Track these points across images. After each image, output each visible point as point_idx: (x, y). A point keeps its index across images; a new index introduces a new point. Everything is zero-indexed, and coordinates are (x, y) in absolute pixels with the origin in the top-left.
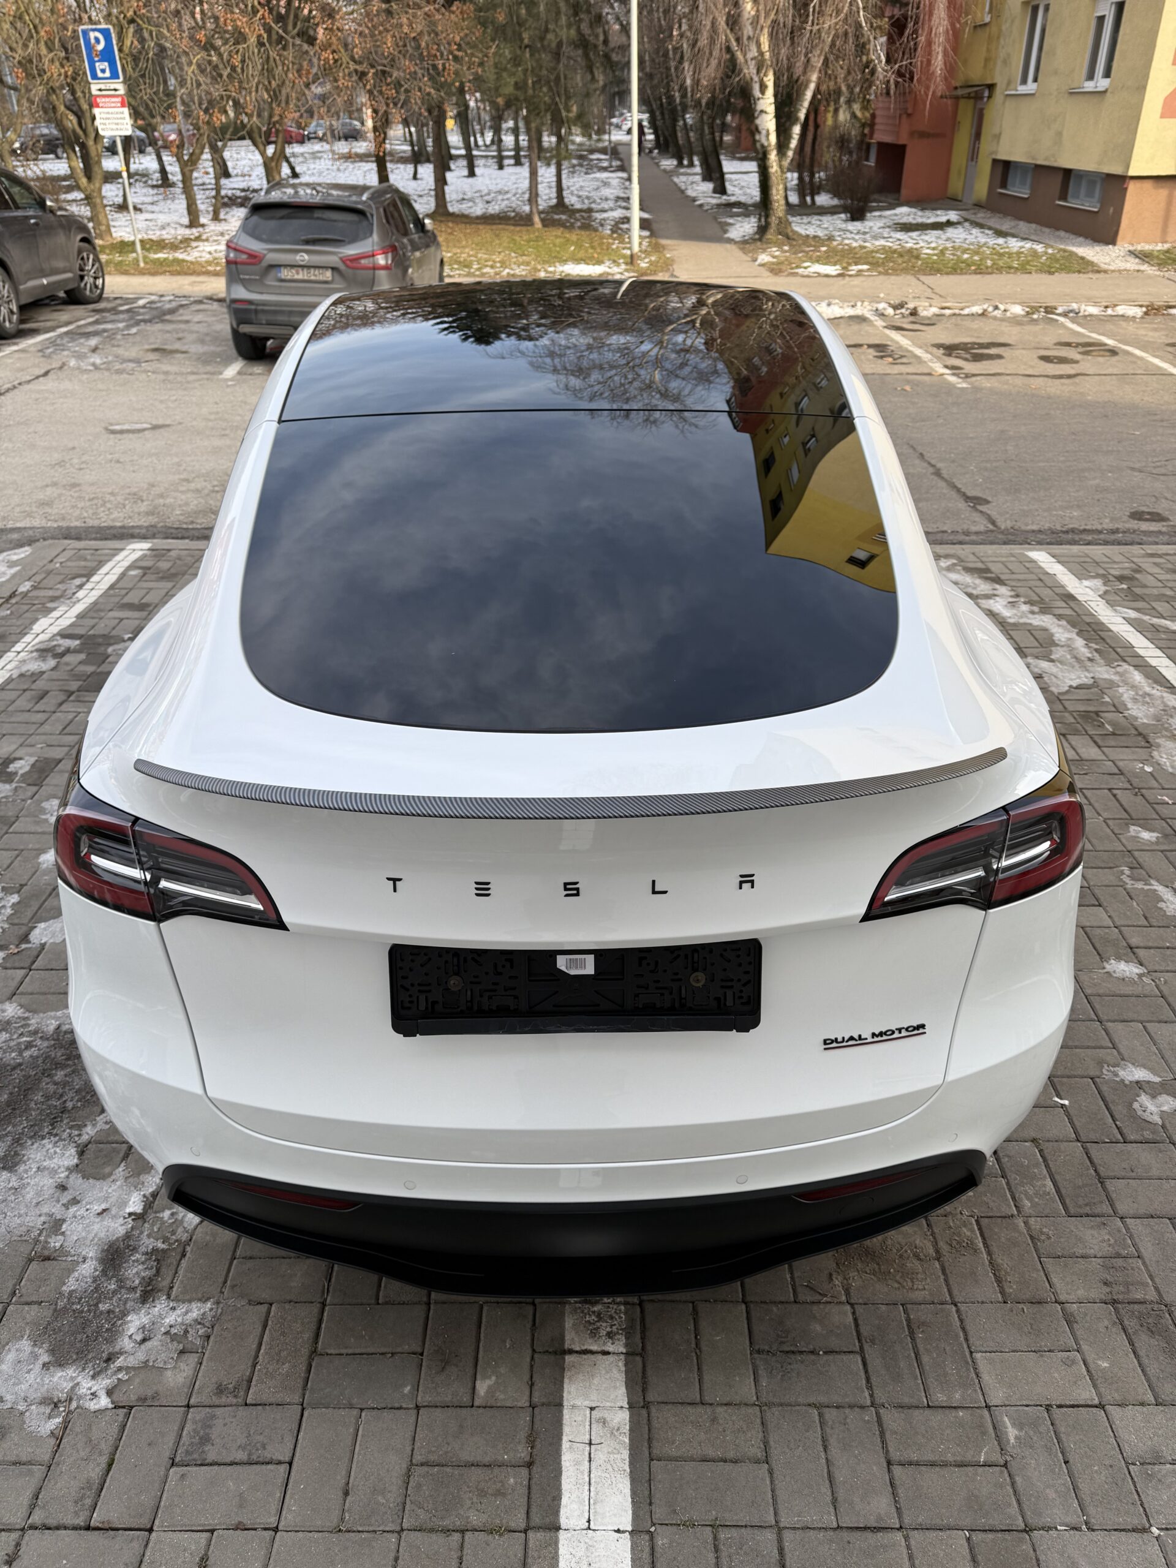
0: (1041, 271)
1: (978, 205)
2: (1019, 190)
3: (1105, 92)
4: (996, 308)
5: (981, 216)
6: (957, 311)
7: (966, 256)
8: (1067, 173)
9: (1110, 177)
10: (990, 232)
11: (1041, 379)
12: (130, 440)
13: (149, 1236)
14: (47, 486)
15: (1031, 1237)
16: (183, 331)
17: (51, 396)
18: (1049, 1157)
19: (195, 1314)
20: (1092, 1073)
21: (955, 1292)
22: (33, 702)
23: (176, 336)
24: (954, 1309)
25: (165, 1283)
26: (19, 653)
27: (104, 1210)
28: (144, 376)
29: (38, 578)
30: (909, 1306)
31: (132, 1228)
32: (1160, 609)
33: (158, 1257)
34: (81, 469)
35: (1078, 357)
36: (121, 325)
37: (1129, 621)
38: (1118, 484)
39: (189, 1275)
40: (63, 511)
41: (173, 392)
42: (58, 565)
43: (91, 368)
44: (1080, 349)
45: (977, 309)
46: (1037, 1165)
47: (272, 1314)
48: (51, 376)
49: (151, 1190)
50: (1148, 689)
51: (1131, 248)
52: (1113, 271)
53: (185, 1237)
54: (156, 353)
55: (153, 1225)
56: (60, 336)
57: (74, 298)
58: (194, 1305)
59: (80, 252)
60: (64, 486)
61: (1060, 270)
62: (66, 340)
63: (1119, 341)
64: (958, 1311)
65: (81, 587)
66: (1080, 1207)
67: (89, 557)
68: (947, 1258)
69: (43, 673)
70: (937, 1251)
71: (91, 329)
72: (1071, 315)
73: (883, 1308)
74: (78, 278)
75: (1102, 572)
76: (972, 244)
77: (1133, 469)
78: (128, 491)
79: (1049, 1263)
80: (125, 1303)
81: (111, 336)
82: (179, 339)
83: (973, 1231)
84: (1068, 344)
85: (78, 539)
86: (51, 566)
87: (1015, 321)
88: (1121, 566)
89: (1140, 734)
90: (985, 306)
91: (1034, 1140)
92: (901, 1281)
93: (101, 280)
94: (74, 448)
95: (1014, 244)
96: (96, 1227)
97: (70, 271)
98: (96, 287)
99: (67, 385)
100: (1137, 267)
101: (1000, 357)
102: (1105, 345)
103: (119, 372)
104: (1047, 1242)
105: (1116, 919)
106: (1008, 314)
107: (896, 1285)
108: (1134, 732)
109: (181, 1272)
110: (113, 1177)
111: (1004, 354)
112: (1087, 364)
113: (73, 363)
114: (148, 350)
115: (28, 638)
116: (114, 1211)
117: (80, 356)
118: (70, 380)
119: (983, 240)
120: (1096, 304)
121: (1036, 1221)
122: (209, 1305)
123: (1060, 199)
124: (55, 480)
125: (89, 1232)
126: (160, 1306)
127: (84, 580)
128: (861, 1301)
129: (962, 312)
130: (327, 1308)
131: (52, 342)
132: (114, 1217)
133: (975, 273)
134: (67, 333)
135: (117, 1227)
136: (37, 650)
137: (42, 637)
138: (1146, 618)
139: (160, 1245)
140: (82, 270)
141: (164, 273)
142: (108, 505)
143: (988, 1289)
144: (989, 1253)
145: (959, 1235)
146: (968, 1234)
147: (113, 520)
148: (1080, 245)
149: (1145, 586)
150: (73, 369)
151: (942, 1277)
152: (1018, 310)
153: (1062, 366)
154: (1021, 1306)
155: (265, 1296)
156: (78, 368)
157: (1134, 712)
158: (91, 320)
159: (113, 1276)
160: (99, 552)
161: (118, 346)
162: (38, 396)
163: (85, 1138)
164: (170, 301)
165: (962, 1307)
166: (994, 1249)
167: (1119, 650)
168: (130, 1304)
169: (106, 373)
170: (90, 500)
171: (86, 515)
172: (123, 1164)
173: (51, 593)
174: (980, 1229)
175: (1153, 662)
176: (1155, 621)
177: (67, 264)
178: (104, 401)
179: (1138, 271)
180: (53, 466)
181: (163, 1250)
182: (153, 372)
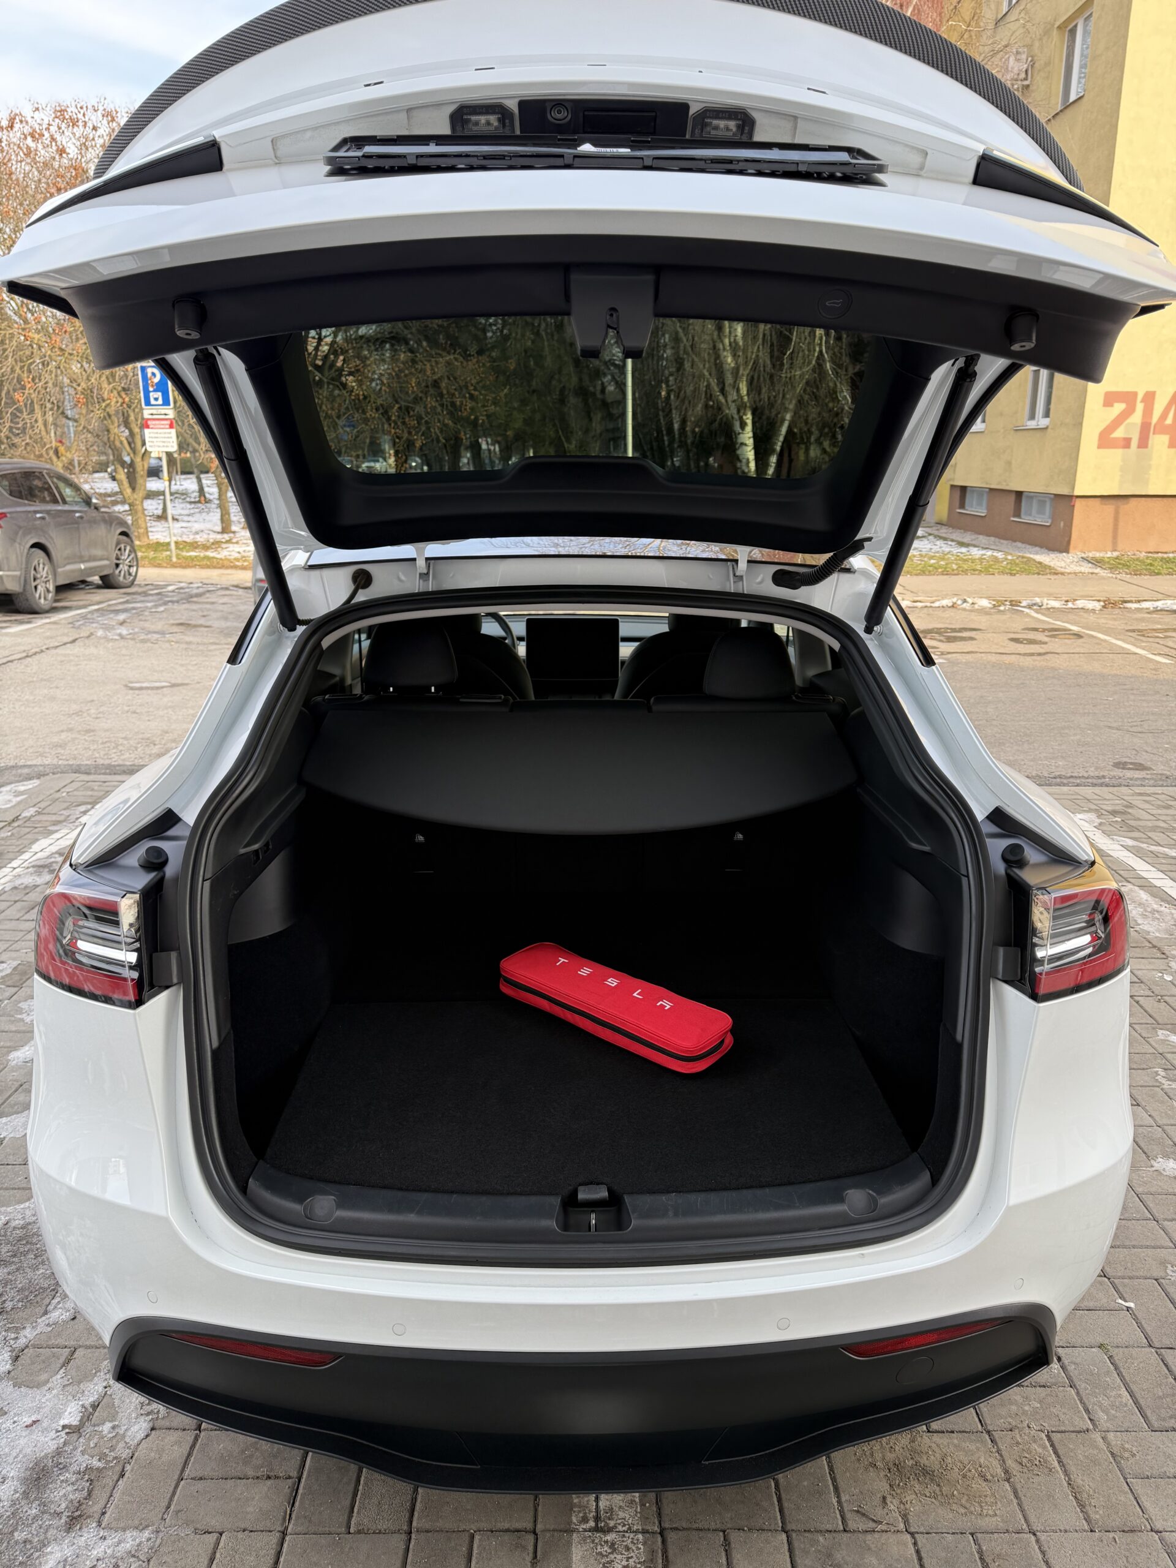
0: (1003, 573)
1: (940, 523)
2: (976, 508)
3: (1047, 428)
4: (965, 601)
5: (943, 532)
6: (928, 604)
7: (932, 561)
8: (1019, 494)
9: (1058, 496)
10: (953, 543)
11: (1013, 656)
12: (149, 695)
13: (83, 1453)
14: (62, 731)
15: (1112, 1454)
16: (209, 610)
17: (76, 659)
18: (1120, 1365)
19: (128, 1545)
20: (1156, 1274)
21: (1032, 1519)
22: (23, 912)
23: (201, 614)
24: (1033, 1538)
25: (97, 1508)
26: (15, 868)
27: (34, 1422)
28: (167, 645)
29: (42, 805)
30: (979, 1535)
31: (65, 1444)
32: (1156, 838)
33: (92, 1476)
34: (97, 718)
35: (1046, 639)
36: (149, 605)
37: (1126, 847)
38: (1098, 739)
39: (127, 1498)
40: (76, 752)
41: (194, 658)
42: (64, 794)
43: (117, 637)
44: (1047, 633)
45: (946, 602)
46: (1108, 1373)
47: (221, 1544)
48: (77, 643)
49: (91, 1399)
50: (1155, 906)
51: (1083, 555)
52: (1069, 573)
53: (126, 1453)
54: (180, 627)
55: (89, 1440)
56: (92, 612)
57: (108, 583)
58: (128, 1534)
59: (118, 543)
60: (79, 731)
61: (1022, 572)
62: (96, 615)
63: (1083, 627)
64: (1038, 1541)
65: (85, 813)
66: (1164, 1420)
67: (96, 788)
68: (1018, 1479)
69: (36, 886)
70: (1006, 1472)
71: (120, 607)
72: (1035, 607)
73: (950, 1537)
74: (114, 566)
75: (1094, 807)
76: (938, 552)
77: (1110, 727)
78: (141, 736)
79: (1137, 1485)
80: (47, 1531)
81: (140, 613)
82: (204, 616)
83: (1045, 1448)
84: (1036, 630)
85: (88, 774)
86: (58, 795)
87: (983, 611)
88: (1111, 802)
89: (1155, 947)
90: (954, 600)
91: (1101, 1346)
92: (968, 1505)
93: (135, 568)
94: (93, 701)
95: (976, 552)
96: (22, 1442)
97: (107, 559)
98: (130, 574)
99: (93, 650)
100: (1091, 571)
101: (972, 639)
102: (1070, 630)
103: (143, 641)
104: (1132, 1460)
105: (1158, 1118)
106: (976, 606)
107: (963, 1511)
108: (1148, 944)
109: (117, 1495)
110: (49, 1385)
111: (976, 637)
112: (1055, 645)
113: (100, 633)
114: (173, 624)
115: (25, 856)
116: (45, 1424)
117: (107, 628)
118: (96, 647)
119: (947, 549)
120: (1056, 598)
121: (1115, 1437)
122: (146, 1534)
123: (1014, 516)
124: (70, 726)
125: (13, 1448)
126: (88, 1534)
127: (89, 807)
128: (922, 1529)
129: (932, 605)
130: (287, 1538)
131: (84, 617)
132: (45, 1430)
133: (942, 574)
134: (97, 610)
135: (47, 1442)
136: (33, 867)
137: (39, 855)
138: (1144, 846)
139: (96, 1463)
140: (118, 559)
141: (194, 566)
142: (120, 748)
143: (1071, 1516)
144: (1066, 1473)
145: (1029, 1451)
146: (1040, 1450)
147: (124, 760)
148: (1037, 553)
149: (1139, 819)
150: (100, 638)
151: (1015, 1501)
152: (985, 603)
153: (1032, 646)
154: (1111, 1535)
155: (215, 1523)
156: (106, 638)
157: (1146, 928)
158: (122, 600)
159: (36, 1499)
160: (107, 784)
161: (145, 620)
162: (63, 659)
163: (22, 1342)
164: (198, 588)
165: (1043, 1537)
166: (1072, 1468)
167: (1122, 872)
168: (52, 1532)
169: (131, 642)
170: (103, 743)
171: (97, 755)
172: (62, 1371)
173: (54, 818)
174: (1052, 1445)
175: (1158, 883)
176: (1153, 848)
177: (105, 553)
178: (127, 664)
179: (1092, 573)
180: (70, 715)
181: (97, 1469)
182: (177, 642)
